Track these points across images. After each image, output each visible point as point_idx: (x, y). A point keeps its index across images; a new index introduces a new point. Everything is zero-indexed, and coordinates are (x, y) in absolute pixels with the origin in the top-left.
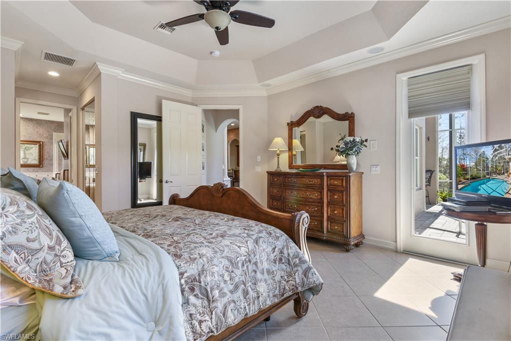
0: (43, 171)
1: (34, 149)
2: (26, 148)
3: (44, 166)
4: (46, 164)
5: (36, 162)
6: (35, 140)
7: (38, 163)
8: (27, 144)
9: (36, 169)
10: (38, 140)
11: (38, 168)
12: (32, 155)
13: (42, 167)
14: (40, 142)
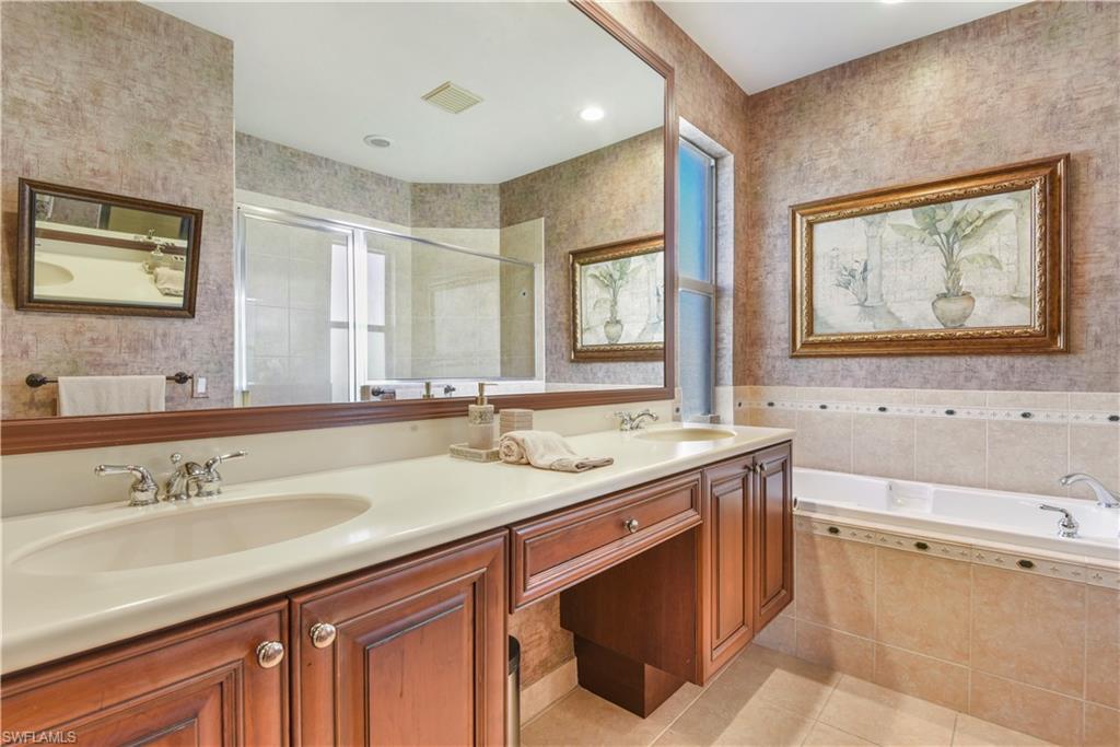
0: (1071, 385)
1: (1009, 219)
2: (956, 224)
3: (1084, 339)
4: (1095, 329)
5: (1022, 316)
6: (1016, 160)
7: (1037, 326)
8: (967, 195)
9: (1020, 362)
10: (1040, 151)
11: (1037, 362)
12: (997, 264)
13: (1067, 350)
14: (1049, 163)
